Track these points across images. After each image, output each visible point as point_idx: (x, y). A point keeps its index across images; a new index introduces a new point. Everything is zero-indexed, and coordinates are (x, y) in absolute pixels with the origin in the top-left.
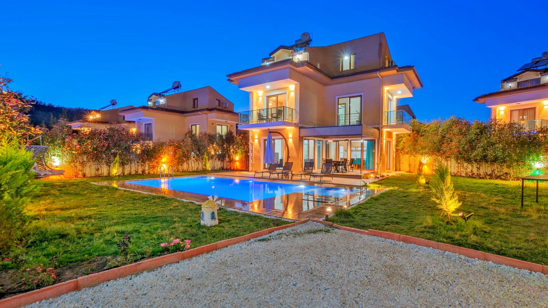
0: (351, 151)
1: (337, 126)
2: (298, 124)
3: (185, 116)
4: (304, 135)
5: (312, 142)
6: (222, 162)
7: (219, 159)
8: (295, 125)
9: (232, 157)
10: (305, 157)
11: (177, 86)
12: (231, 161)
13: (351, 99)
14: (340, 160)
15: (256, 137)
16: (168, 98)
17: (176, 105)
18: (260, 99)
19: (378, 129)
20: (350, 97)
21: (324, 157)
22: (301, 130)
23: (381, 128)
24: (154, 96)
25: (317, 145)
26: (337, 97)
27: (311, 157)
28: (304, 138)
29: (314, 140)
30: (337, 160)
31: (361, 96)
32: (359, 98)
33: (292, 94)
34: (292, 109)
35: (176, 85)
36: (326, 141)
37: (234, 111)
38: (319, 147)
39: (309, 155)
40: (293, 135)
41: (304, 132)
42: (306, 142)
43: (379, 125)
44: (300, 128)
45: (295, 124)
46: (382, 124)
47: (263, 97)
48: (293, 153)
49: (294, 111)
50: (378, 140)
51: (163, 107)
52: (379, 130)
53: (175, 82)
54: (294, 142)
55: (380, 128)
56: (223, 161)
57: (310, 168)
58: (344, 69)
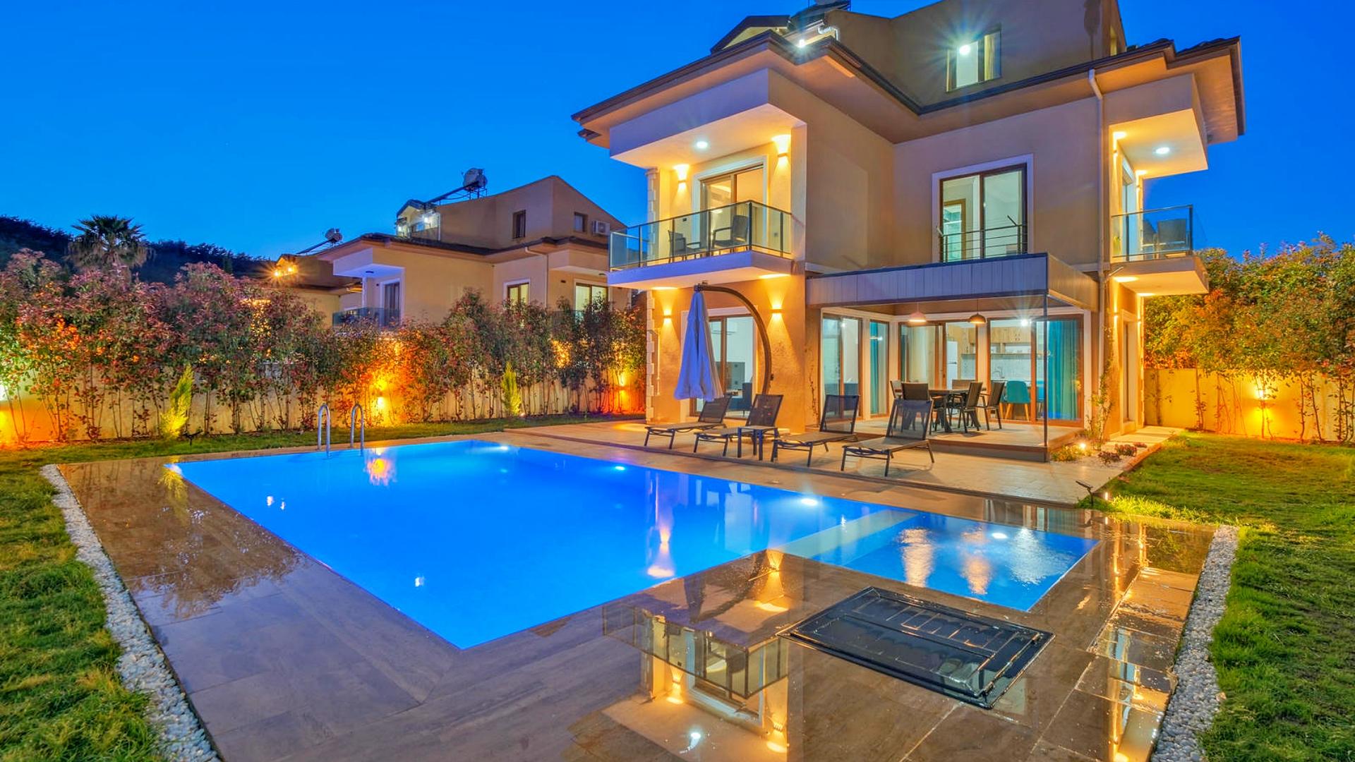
0: (989, 356)
2: (800, 263)
3: (494, 262)
4: (822, 302)
5: (849, 326)
6: (575, 392)
7: (564, 384)
8: (793, 267)
9: (604, 377)
10: (828, 375)
11: (475, 182)
12: (603, 387)
13: (987, 180)
14: (950, 388)
15: (668, 311)
16: (448, 213)
17: (467, 230)
18: (682, 188)
19: (1094, 275)
20: (983, 175)
21: (894, 377)
22: (815, 283)
23: (1106, 272)
24: (410, 209)
25: (869, 338)
26: (936, 177)
27: (850, 378)
28: (824, 310)
29: (860, 320)
30: (941, 388)
31: (1023, 167)
32: (1015, 177)
33: (783, 165)
34: (782, 212)
35: (472, 179)
36: (900, 324)
38: (876, 345)
39: (840, 372)
40: (786, 301)
41: (822, 291)
42: (829, 326)
43: (1097, 261)
44: (810, 276)
45: (793, 262)
46: (1107, 259)
47: (689, 182)
48: (786, 362)
49: (787, 219)
50: (1095, 317)
51: (434, 238)
52: (1097, 280)
53: (470, 172)
54: (788, 323)
55: (1101, 274)
56: (575, 387)
57: (846, 413)
58: (960, 83)
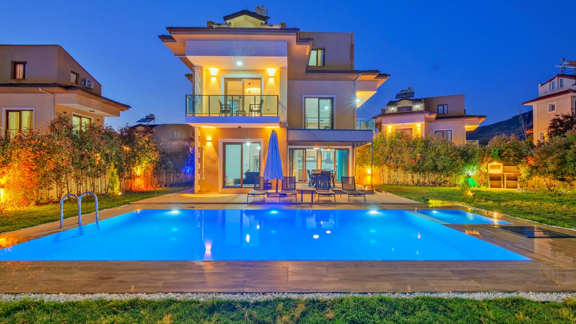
1: (304, 130)
4: (294, 139)
8: (281, 124)
15: (209, 138)
18: (214, 80)
20: (320, 98)
22: (291, 132)
26: (304, 96)
32: (330, 101)
33: (273, 81)
37: (102, 96)
41: (294, 135)
47: (218, 77)
50: (353, 149)
58: (310, 65)
